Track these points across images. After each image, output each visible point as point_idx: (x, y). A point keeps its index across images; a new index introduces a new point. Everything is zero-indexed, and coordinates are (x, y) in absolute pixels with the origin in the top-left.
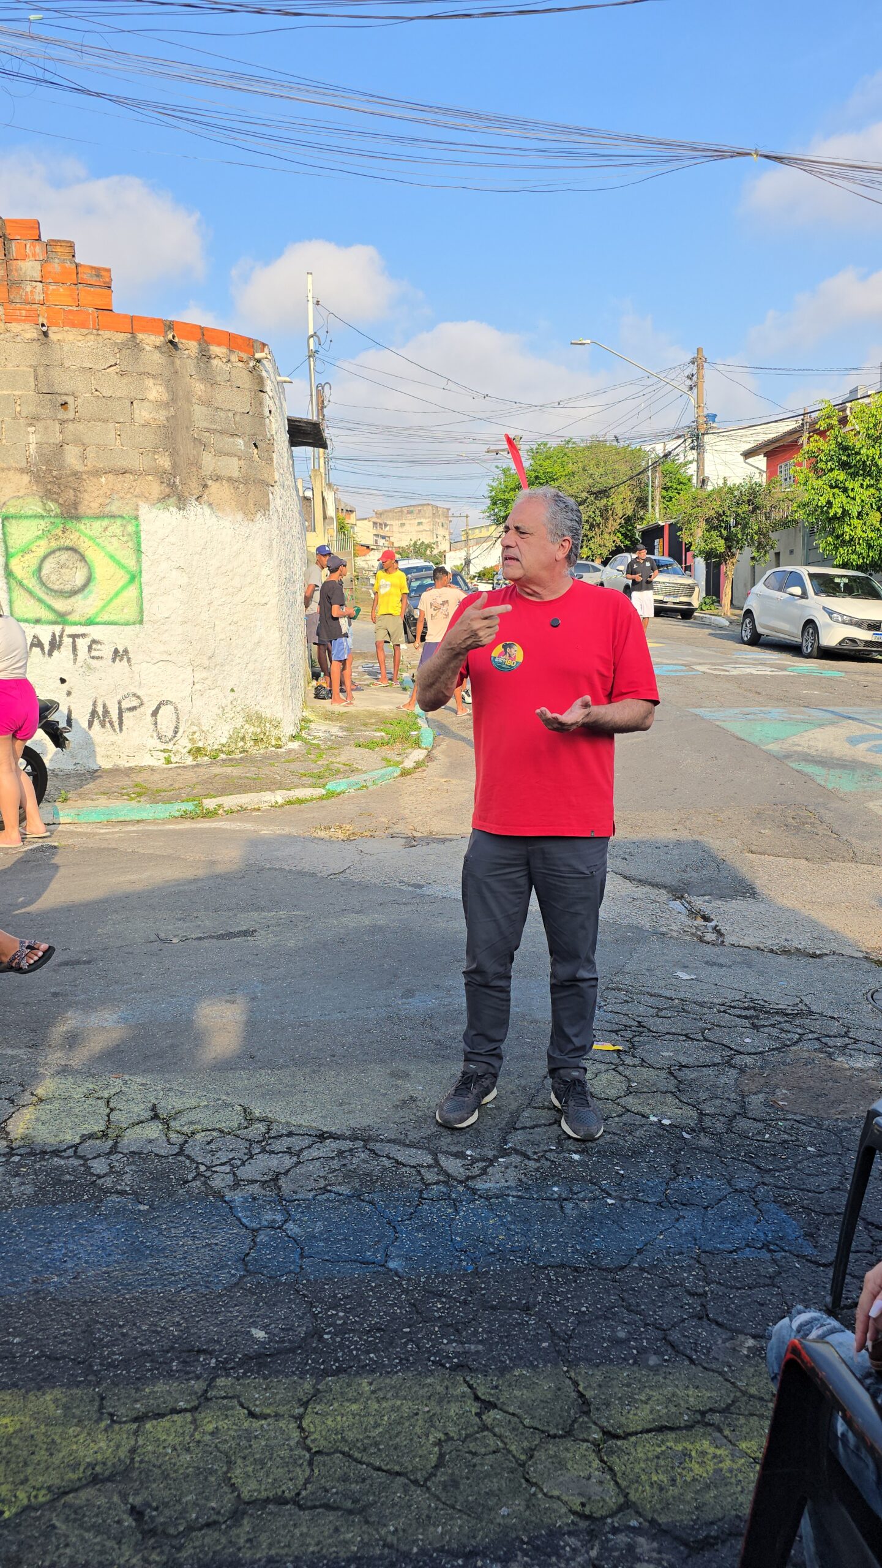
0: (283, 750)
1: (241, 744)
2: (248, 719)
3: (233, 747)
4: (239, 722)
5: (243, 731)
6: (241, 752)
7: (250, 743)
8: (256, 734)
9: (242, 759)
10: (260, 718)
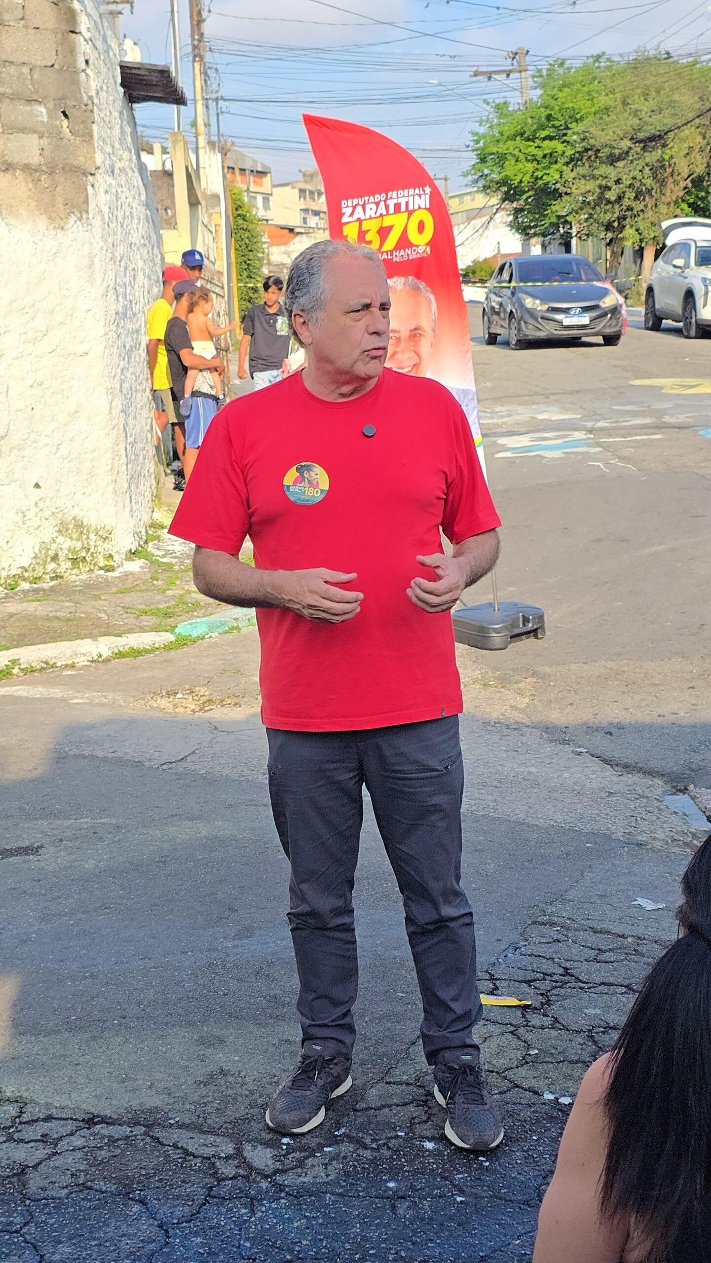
0: (116, 574)
1: (52, 566)
2: (62, 529)
3: (39, 571)
4: (48, 533)
5: (54, 546)
6: (52, 579)
7: (65, 566)
8: (73, 551)
9: (52, 589)
10: (79, 525)
